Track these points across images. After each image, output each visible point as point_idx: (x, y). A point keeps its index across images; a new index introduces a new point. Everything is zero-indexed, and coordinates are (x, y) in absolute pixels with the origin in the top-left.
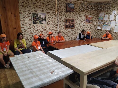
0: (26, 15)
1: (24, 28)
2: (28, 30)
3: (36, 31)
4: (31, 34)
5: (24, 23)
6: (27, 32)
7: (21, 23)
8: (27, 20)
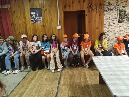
0: (111, 13)
1: (107, 28)
2: (111, 30)
3: (121, 31)
4: (114, 35)
5: (108, 22)
6: (110, 32)
7: (105, 22)
8: (111, 18)
